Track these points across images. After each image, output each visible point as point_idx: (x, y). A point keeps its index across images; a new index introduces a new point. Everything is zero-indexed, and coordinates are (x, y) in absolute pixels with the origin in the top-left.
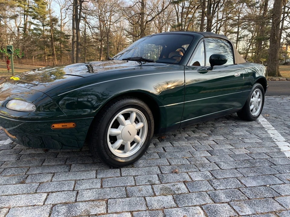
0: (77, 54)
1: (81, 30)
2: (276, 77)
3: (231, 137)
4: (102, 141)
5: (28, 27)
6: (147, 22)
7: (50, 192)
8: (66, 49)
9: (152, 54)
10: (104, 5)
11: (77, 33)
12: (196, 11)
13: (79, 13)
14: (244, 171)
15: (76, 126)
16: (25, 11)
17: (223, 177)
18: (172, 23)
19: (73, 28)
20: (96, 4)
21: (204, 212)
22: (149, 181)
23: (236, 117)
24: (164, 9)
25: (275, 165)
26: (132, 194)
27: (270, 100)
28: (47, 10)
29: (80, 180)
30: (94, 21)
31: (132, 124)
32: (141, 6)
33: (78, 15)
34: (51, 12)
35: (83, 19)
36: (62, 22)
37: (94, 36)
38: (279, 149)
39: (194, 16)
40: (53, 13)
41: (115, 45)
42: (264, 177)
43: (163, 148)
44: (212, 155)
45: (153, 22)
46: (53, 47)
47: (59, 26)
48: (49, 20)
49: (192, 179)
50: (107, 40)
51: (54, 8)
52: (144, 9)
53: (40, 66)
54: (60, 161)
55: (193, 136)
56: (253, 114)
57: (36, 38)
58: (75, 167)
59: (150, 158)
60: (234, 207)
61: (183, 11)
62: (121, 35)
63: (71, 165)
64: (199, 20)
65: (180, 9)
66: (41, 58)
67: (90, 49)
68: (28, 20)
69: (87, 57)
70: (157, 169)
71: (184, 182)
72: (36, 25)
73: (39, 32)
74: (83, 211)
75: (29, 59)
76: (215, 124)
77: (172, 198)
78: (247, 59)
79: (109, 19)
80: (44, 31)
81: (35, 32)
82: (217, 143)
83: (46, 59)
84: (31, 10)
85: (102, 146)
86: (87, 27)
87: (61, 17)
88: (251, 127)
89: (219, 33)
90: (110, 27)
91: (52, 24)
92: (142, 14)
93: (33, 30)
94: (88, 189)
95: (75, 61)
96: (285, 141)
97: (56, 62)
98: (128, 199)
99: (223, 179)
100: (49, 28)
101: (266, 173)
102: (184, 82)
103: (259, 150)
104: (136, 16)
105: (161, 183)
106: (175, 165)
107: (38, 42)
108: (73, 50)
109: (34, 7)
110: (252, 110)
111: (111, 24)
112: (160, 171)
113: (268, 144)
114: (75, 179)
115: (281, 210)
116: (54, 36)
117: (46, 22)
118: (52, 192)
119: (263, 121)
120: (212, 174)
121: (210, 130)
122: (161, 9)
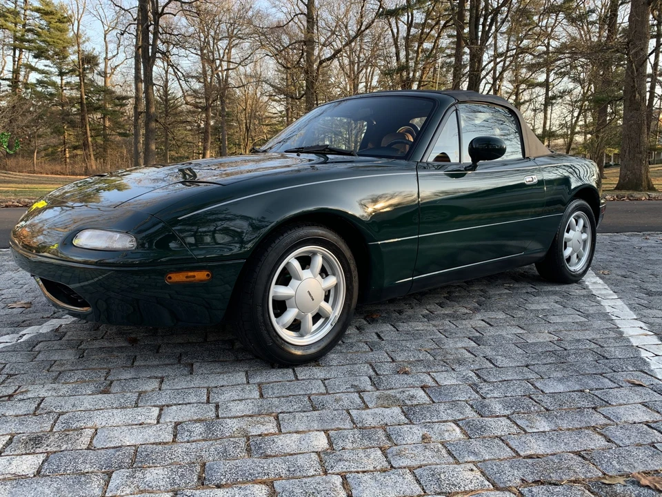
0: (147, 144)
1: (155, 84)
2: (641, 191)
3: (520, 314)
4: (260, 309)
5: (21, 78)
6: (321, 63)
7: (164, 406)
8: (118, 131)
9: (335, 141)
10: (213, 21)
11: (146, 92)
12: (442, 34)
13: (151, 42)
14: (544, 369)
15: (212, 277)
16: (16, 39)
17: (500, 379)
18: (383, 63)
19: (137, 78)
20: (195, 19)
21: (461, 429)
22: (353, 386)
23: (534, 276)
24: (362, 29)
25: (607, 359)
26: (323, 405)
27: (617, 241)
28: (71, 34)
29: (216, 387)
30: (188, 61)
31: (315, 277)
32: (305, 23)
33: (150, 47)
34: (81, 41)
35: (160, 56)
36: (109, 65)
37: (189, 99)
38: (621, 333)
39: (438, 46)
40: (87, 43)
41: (242, 121)
42: (581, 377)
43: (377, 334)
44: (479, 345)
45: (336, 62)
46: (86, 127)
47: (99, 74)
48: (77, 59)
49: (437, 383)
50: (220, 108)
51: (88, 31)
52: (313, 30)
53: (52, 173)
54: (169, 357)
55: (438, 312)
56: (572, 269)
57: (42, 104)
58: (201, 367)
59: (351, 351)
60: (519, 422)
61: (411, 33)
62: (256, 94)
63: (192, 365)
64: (449, 56)
65: (403, 28)
66: (53, 156)
67: (179, 130)
68: (24, 61)
69: (170, 151)
70: (368, 367)
71: (421, 387)
72: (42, 72)
73: (51, 89)
74: (234, 429)
75: (23, 157)
76: (487, 290)
77: (400, 411)
78: (573, 149)
79: (226, 55)
80: (61, 87)
81: (39, 89)
82: (490, 325)
83: (66, 157)
84: (30, 36)
85: (261, 318)
86: (170, 77)
87: (107, 53)
88: (567, 296)
89: (499, 86)
90: (227, 76)
91: (84, 69)
92: (309, 42)
93: (34, 85)
94: (236, 400)
95: (142, 161)
96: (636, 319)
97: (94, 164)
98: (316, 412)
99: (500, 381)
100: (75, 79)
101: (587, 372)
102: (416, 195)
103: (577, 336)
104: (295, 49)
105: (378, 390)
106: (403, 361)
107: (49, 115)
108: (136, 135)
109: (40, 28)
110: (569, 259)
111: (231, 67)
112: (375, 371)
113: (597, 324)
114: (206, 385)
115: (607, 425)
116: (86, 99)
117: (68, 64)
118: (168, 406)
119: (594, 283)
120: (478, 375)
121: (476, 302)
122: (356, 29)
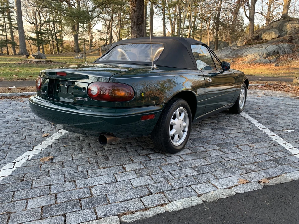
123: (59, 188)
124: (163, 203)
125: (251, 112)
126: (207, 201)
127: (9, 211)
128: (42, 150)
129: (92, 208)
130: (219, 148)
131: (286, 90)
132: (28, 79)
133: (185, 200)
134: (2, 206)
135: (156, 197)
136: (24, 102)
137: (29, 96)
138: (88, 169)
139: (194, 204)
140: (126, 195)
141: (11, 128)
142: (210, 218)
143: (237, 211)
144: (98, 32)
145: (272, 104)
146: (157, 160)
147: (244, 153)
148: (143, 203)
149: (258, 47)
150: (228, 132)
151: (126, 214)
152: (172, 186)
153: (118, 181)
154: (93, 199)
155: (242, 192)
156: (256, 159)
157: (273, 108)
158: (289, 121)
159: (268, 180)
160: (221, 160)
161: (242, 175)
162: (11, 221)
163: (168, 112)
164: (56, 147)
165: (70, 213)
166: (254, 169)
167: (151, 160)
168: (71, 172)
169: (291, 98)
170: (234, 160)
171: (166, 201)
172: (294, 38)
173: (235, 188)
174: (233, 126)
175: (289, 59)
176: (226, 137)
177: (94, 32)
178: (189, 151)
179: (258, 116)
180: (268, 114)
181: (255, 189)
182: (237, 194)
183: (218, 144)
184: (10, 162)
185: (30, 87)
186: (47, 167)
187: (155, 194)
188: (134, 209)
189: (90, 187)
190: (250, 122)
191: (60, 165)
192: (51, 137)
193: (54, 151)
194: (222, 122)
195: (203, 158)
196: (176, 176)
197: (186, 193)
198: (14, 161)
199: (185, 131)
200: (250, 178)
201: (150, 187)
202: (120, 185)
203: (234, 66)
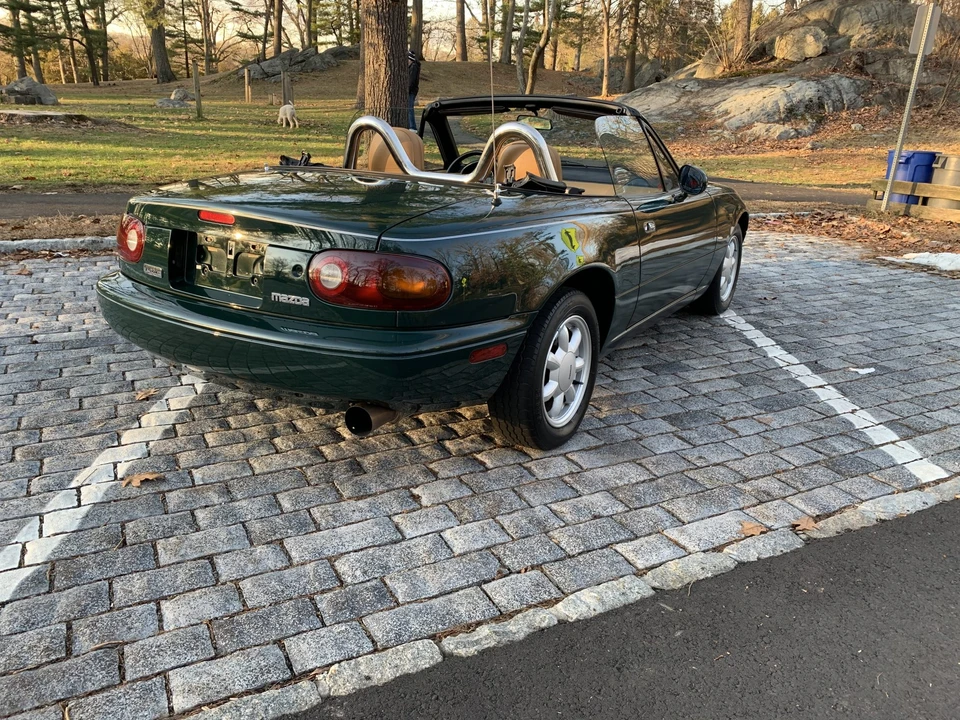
123: (242, 564)
124: (546, 597)
125: (753, 311)
126: (665, 587)
127: (115, 639)
128: (147, 443)
129: (353, 620)
130: (674, 429)
131: (845, 233)
132: (23, 188)
133: (607, 587)
134: (89, 626)
135: (524, 581)
136: (30, 274)
137: (43, 252)
138: (310, 502)
139: (634, 597)
140: (441, 577)
141: (23, 370)
142: (679, 634)
143: (745, 612)
144: (234, 9)
145: (809, 281)
146: (507, 469)
147: (746, 443)
148: (490, 599)
149: (762, 85)
150: (692, 377)
151: (453, 633)
152: (562, 549)
153: (408, 537)
154: (348, 593)
155: (753, 558)
156: (778, 460)
157: (812, 298)
158: (858, 338)
159: (816, 522)
160: (684, 465)
161: (747, 511)
162: (132, 667)
163: (542, 334)
164: (191, 433)
165: (294, 635)
166: (777, 491)
167: (487, 469)
168: (263, 513)
169: (861, 264)
170: (718, 464)
171: (555, 594)
172: (871, 60)
173: (733, 550)
174: (704, 356)
175: (853, 126)
176: (687, 395)
177: (218, 11)
178: (593, 442)
179: (772, 323)
180: (800, 316)
181: (785, 551)
182: (741, 564)
183: (670, 416)
184: (61, 486)
185: (40, 218)
186: (186, 502)
187: (519, 572)
188: (470, 618)
189: (329, 559)
190: (754, 345)
191: (223, 493)
192: (163, 400)
193: (189, 447)
194: (672, 343)
195: (634, 461)
196: (569, 517)
197: (605, 568)
198: (74, 484)
199: (582, 383)
200: (768, 518)
201: (500, 551)
202: (415, 550)
203: (689, 146)
